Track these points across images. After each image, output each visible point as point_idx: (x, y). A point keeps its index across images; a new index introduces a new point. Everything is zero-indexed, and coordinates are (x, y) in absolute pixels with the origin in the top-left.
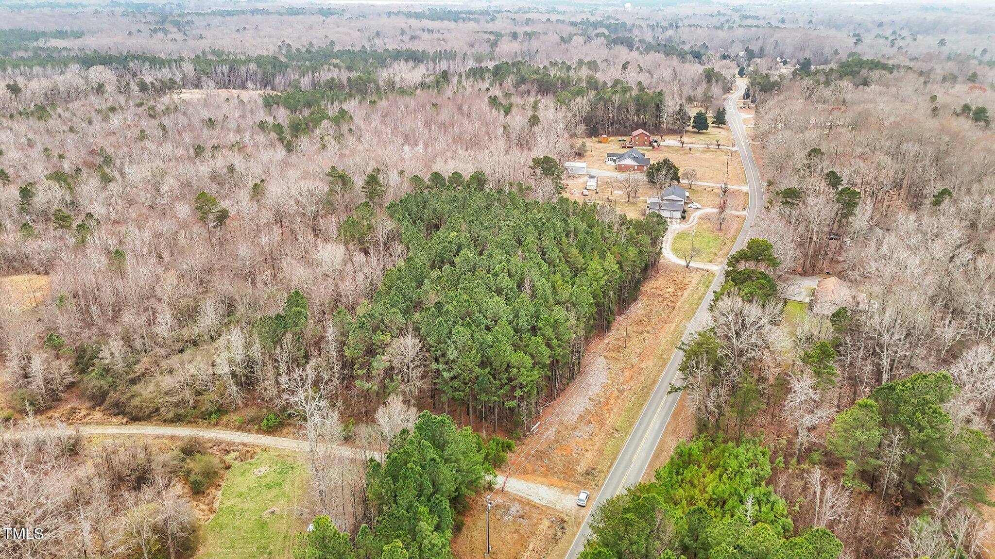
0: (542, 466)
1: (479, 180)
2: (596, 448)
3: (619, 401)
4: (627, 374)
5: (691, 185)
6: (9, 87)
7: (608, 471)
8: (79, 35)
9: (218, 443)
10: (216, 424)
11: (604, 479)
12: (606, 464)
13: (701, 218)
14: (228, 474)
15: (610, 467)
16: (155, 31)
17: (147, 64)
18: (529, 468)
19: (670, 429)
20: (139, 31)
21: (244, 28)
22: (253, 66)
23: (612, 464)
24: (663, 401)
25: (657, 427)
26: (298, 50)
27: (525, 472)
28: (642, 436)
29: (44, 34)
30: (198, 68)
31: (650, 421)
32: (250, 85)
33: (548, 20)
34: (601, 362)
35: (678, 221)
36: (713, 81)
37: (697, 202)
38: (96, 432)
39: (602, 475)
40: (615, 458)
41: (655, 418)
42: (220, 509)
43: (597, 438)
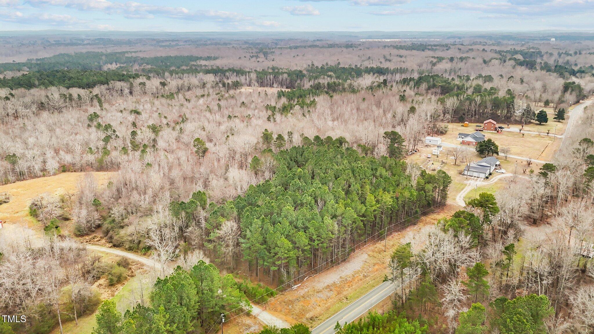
0: (287, 309)
1: (341, 141)
2: (326, 306)
3: (360, 282)
4: (376, 267)
5: (506, 157)
6: (161, 83)
7: (324, 321)
8: (215, 58)
9: (137, 263)
10: (145, 254)
11: (319, 324)
12: (326, 316)
13: (500, 180)
14: (131, 279)
15: (327, 318)
16: (252, 57)
17: (235, 74)
18: (279, 308)
19: (381, 304)
20: (245, 57)
21: (298, 55)
22: (285, 76)
23: (329, 317)
24: (388, 288)
25: (373, 302)
26: (317, 67)
27: (276, 310)
28: (359, 305)
29: (201, 58)
30: (258, 76)
31: (371, 297)
32: (275, 85)
33: (484, 50)
34: (365, 257)
35: (483, 179)
36: (570, 90)
37: (505, 169)
38: (97, 249)
39: (319, 322)
40: (334, 314)
41: (376, 296)
42: (117, 295)
43: (331, 300)
